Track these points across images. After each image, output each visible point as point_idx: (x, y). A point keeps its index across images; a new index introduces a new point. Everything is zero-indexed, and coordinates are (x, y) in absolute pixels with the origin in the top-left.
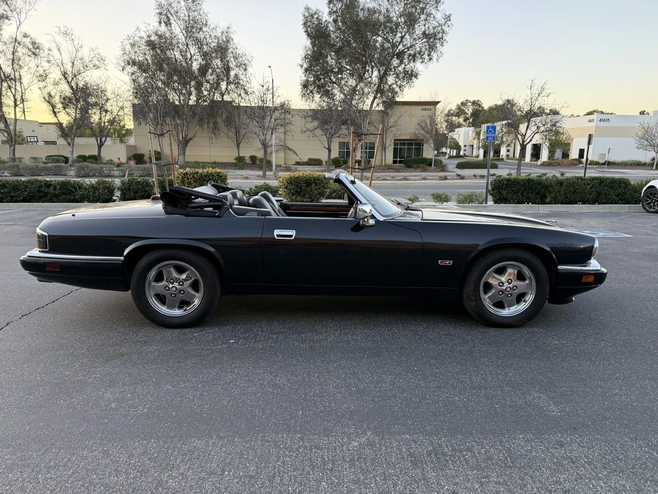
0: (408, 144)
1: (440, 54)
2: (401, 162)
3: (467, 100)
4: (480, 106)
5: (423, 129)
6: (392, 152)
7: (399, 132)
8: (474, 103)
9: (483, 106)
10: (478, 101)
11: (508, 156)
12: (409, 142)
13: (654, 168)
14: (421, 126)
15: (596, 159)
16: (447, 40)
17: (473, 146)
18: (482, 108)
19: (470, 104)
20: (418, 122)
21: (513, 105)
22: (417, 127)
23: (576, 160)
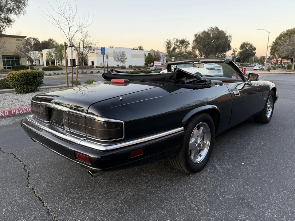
0: (11, 58)
1: (24, 11)
2: (8, 68)
3: (30, 38)
4: (37, 41)
5: (20, 50)
6: (2, 62)
7: (6, 51)
8: (34, 39)
9: (39, 41)
10: (36, 38)
11: (59, 65)
12: (12, 57)
13: (121, 68)
14: (19, 49)
15: (99, 65)
16: (28, 4)
17: (39, 60)
18: (39, 42)
19: (32, 39)
20: (16, 46)
21: (53, 42)
22: (17, 49)
23: (91, 66)
